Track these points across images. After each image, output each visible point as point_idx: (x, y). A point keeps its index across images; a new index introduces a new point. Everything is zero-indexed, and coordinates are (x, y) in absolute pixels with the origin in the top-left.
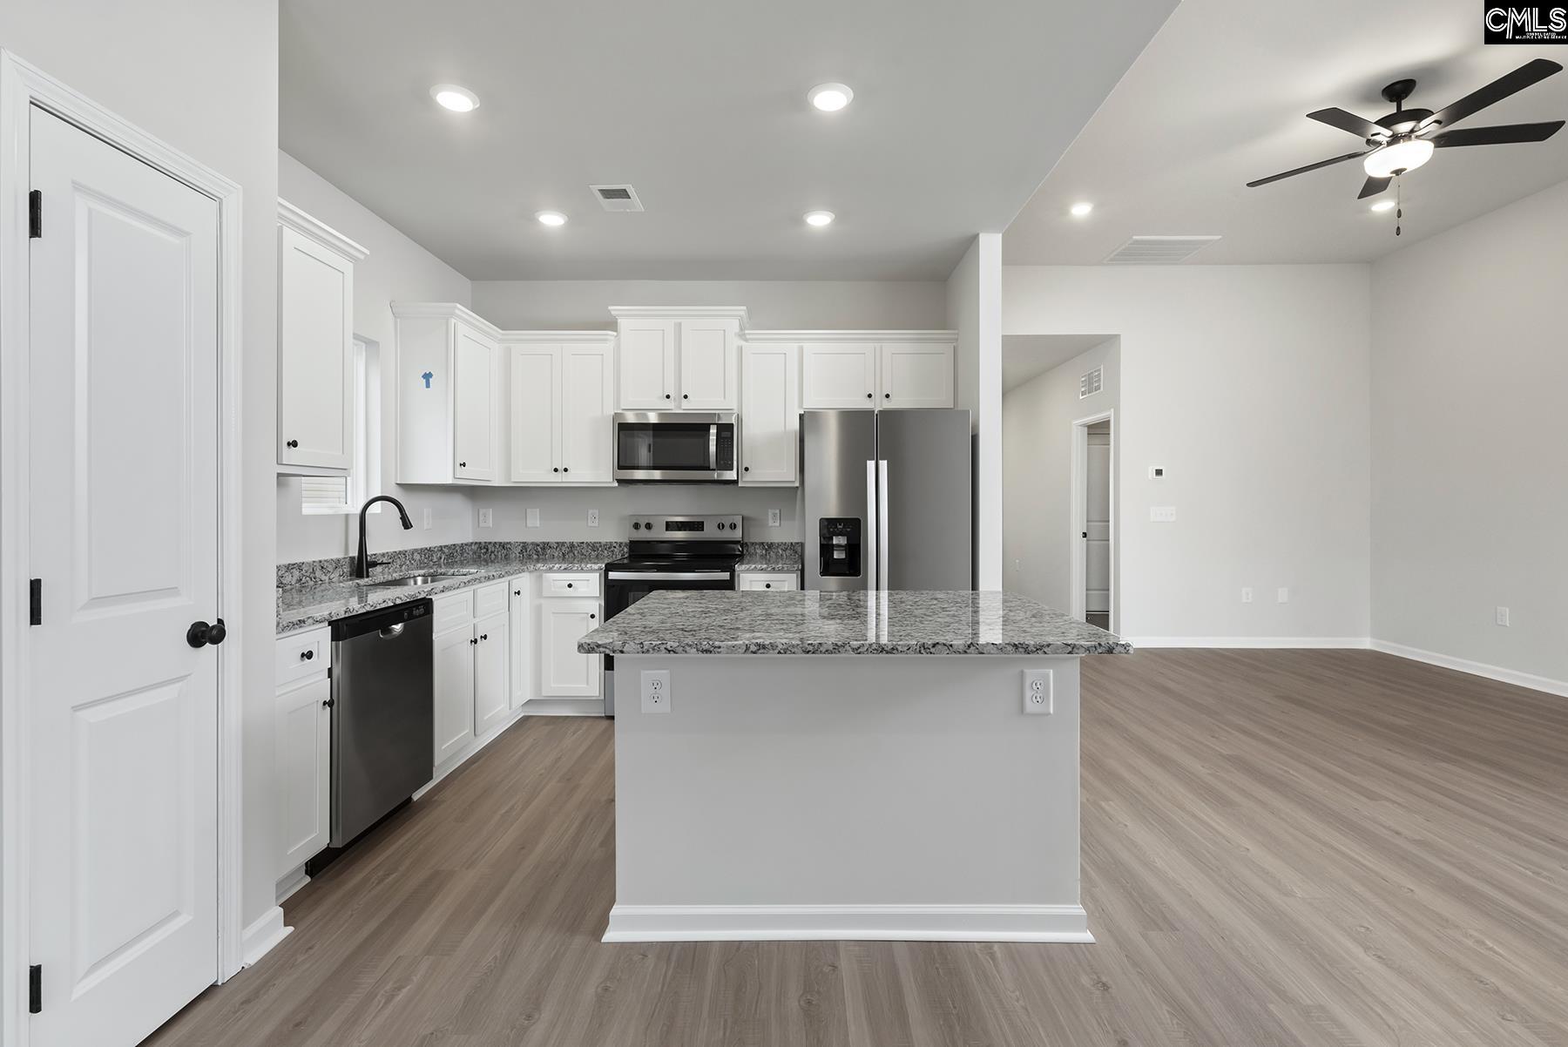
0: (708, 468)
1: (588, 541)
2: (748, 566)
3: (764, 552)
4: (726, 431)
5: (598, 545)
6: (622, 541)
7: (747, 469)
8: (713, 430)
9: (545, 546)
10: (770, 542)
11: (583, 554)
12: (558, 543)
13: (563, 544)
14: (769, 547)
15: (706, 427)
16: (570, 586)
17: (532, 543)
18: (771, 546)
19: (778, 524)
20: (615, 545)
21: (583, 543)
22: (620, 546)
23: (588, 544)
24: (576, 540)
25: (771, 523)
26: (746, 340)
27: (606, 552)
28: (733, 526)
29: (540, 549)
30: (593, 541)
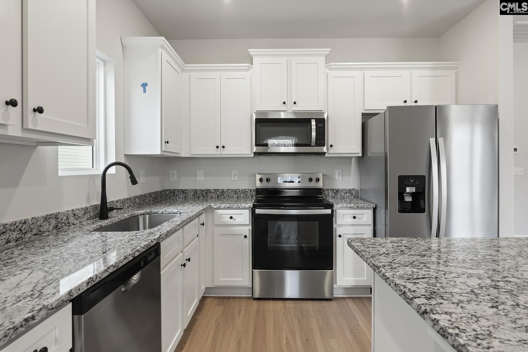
0: (310, 145)
1: (232, 189)
2: (342, 205)
3: (334, 194)
4: (321, 123)
5: (238, 191)
6: (251, 188)
7: (331, 146)
8: (313, 123)
9: (208, 191)
10: (337, 189)
11: (229, 196)
12: (215, 190)
13: (218, 190)
14: (337, 192)
15: (309, 121)
16: (231, 218)
17: (200, 190)
18: (337, 191)
19: (341, 178)
20: (247, 191)
21: (229, 189)
22: (250, 191)
23: (232, 190)
24: (225, 188)
25: (337, 177)
26: (330, 69)
27: (242, 195)
28: (318, 180)
29: (204, 194)
30: (235, 188)
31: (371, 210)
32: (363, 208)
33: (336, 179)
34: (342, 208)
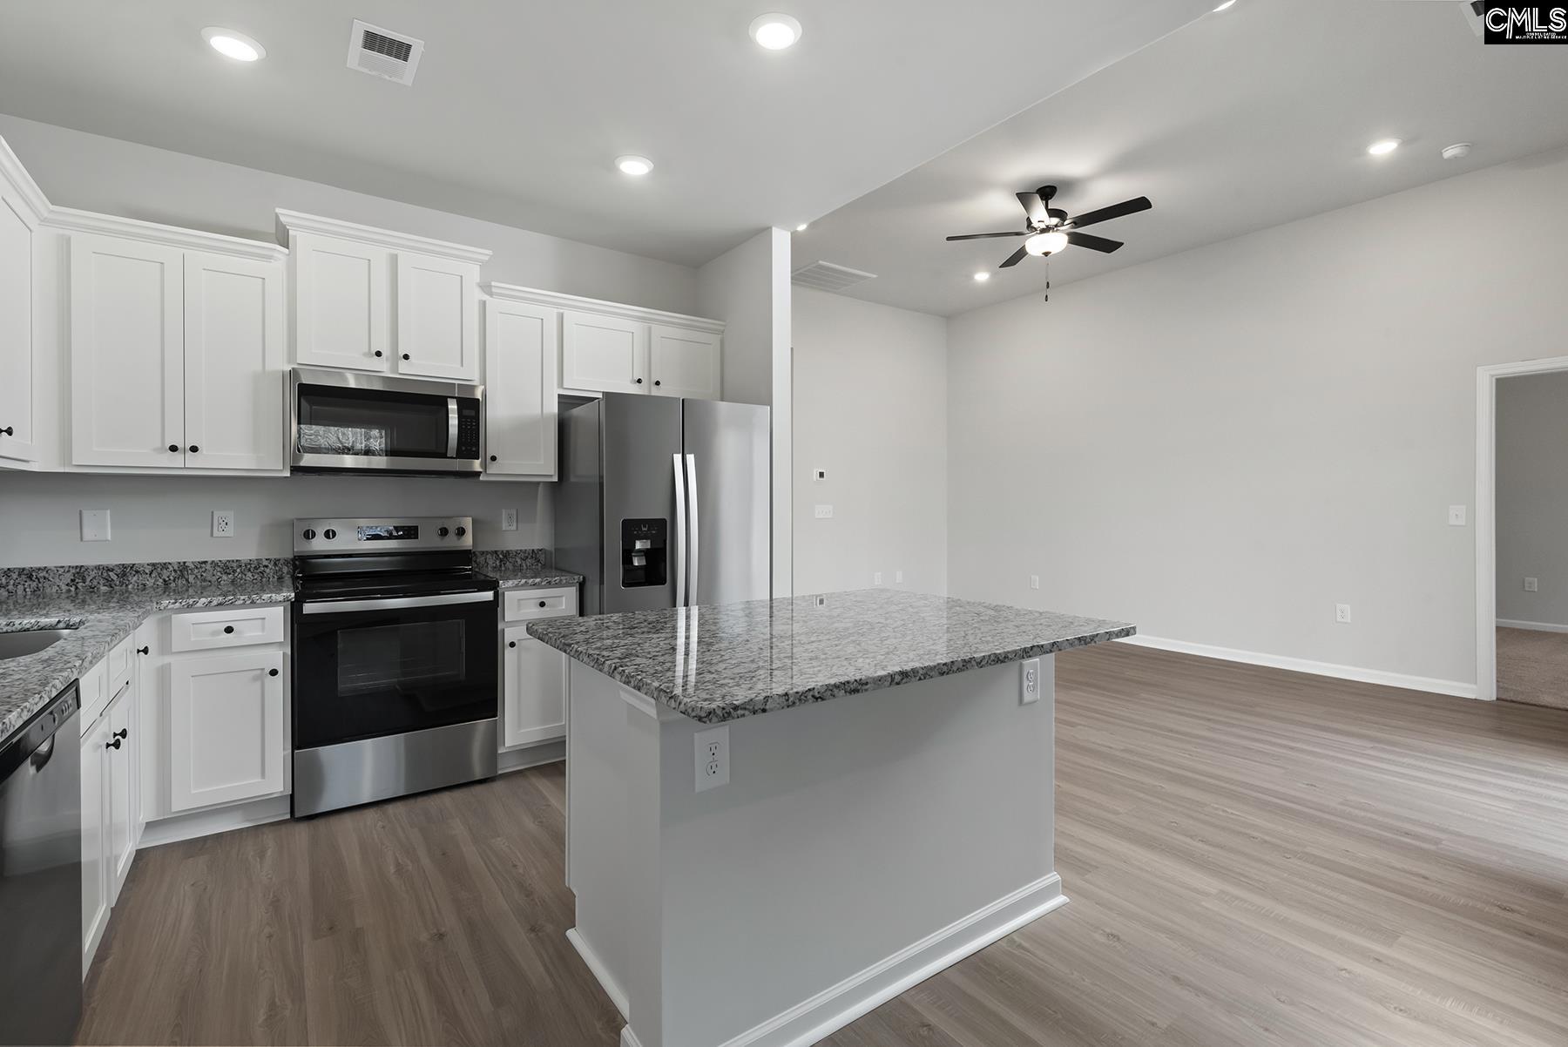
0: (444, 456)
1: (216, 559)
2: (516, 582)
3: (498, 562)
4: (471, 408)
5: (235, 565)
6: (278, 557)
7: (494, 458)
8: (453, 406)
9: (126, 571)
10: (505, 549)
11: (205, 580)
12: (153, 565)
13: (165, 566)
14: (505, 556)
15: (441, 402)
16: (229, 630)
17: (98, 568)
18: (507, 554)
19: (514, 528)
20: (266, 563)
21: (205, 562)
22: (275, 564)
23: (215, 564)
24: (191, 556)
25: (505, 526)
26: (491, 294)
27: (250, 574)
28: (461, 532)
29: (115, 577)
30: (224, 559)
31: (575, 588)
32: (559, 585)
33: (504, 529)
34: (516, 587)
